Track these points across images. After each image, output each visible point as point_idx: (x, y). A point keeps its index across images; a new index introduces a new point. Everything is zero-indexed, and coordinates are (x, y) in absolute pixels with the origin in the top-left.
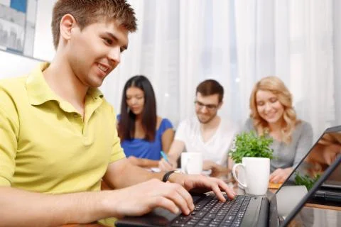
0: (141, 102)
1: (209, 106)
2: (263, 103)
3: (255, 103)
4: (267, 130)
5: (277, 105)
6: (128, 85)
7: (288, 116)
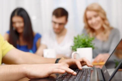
0: (22, 25)
1: (60, 24)
2: (91, 18)
3: (86, 19)
4: (94, 34)
5: (99, 18)
6: (13, 15)
7: (105, 24)
